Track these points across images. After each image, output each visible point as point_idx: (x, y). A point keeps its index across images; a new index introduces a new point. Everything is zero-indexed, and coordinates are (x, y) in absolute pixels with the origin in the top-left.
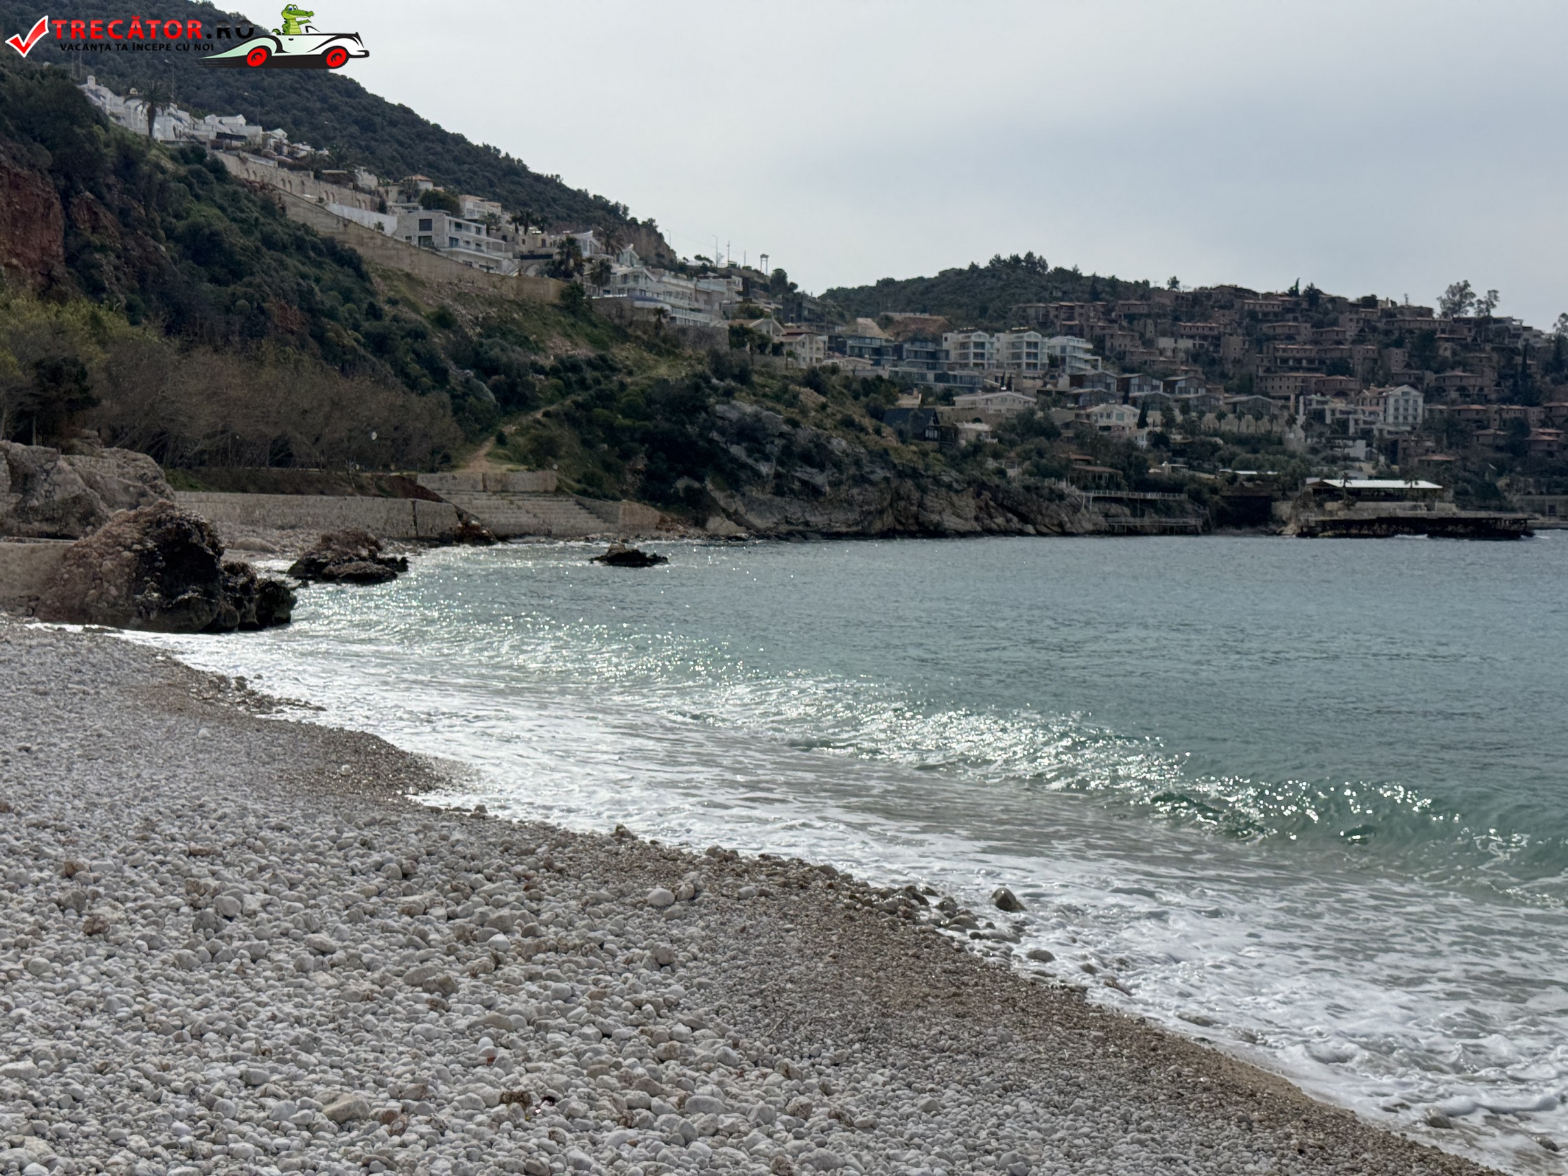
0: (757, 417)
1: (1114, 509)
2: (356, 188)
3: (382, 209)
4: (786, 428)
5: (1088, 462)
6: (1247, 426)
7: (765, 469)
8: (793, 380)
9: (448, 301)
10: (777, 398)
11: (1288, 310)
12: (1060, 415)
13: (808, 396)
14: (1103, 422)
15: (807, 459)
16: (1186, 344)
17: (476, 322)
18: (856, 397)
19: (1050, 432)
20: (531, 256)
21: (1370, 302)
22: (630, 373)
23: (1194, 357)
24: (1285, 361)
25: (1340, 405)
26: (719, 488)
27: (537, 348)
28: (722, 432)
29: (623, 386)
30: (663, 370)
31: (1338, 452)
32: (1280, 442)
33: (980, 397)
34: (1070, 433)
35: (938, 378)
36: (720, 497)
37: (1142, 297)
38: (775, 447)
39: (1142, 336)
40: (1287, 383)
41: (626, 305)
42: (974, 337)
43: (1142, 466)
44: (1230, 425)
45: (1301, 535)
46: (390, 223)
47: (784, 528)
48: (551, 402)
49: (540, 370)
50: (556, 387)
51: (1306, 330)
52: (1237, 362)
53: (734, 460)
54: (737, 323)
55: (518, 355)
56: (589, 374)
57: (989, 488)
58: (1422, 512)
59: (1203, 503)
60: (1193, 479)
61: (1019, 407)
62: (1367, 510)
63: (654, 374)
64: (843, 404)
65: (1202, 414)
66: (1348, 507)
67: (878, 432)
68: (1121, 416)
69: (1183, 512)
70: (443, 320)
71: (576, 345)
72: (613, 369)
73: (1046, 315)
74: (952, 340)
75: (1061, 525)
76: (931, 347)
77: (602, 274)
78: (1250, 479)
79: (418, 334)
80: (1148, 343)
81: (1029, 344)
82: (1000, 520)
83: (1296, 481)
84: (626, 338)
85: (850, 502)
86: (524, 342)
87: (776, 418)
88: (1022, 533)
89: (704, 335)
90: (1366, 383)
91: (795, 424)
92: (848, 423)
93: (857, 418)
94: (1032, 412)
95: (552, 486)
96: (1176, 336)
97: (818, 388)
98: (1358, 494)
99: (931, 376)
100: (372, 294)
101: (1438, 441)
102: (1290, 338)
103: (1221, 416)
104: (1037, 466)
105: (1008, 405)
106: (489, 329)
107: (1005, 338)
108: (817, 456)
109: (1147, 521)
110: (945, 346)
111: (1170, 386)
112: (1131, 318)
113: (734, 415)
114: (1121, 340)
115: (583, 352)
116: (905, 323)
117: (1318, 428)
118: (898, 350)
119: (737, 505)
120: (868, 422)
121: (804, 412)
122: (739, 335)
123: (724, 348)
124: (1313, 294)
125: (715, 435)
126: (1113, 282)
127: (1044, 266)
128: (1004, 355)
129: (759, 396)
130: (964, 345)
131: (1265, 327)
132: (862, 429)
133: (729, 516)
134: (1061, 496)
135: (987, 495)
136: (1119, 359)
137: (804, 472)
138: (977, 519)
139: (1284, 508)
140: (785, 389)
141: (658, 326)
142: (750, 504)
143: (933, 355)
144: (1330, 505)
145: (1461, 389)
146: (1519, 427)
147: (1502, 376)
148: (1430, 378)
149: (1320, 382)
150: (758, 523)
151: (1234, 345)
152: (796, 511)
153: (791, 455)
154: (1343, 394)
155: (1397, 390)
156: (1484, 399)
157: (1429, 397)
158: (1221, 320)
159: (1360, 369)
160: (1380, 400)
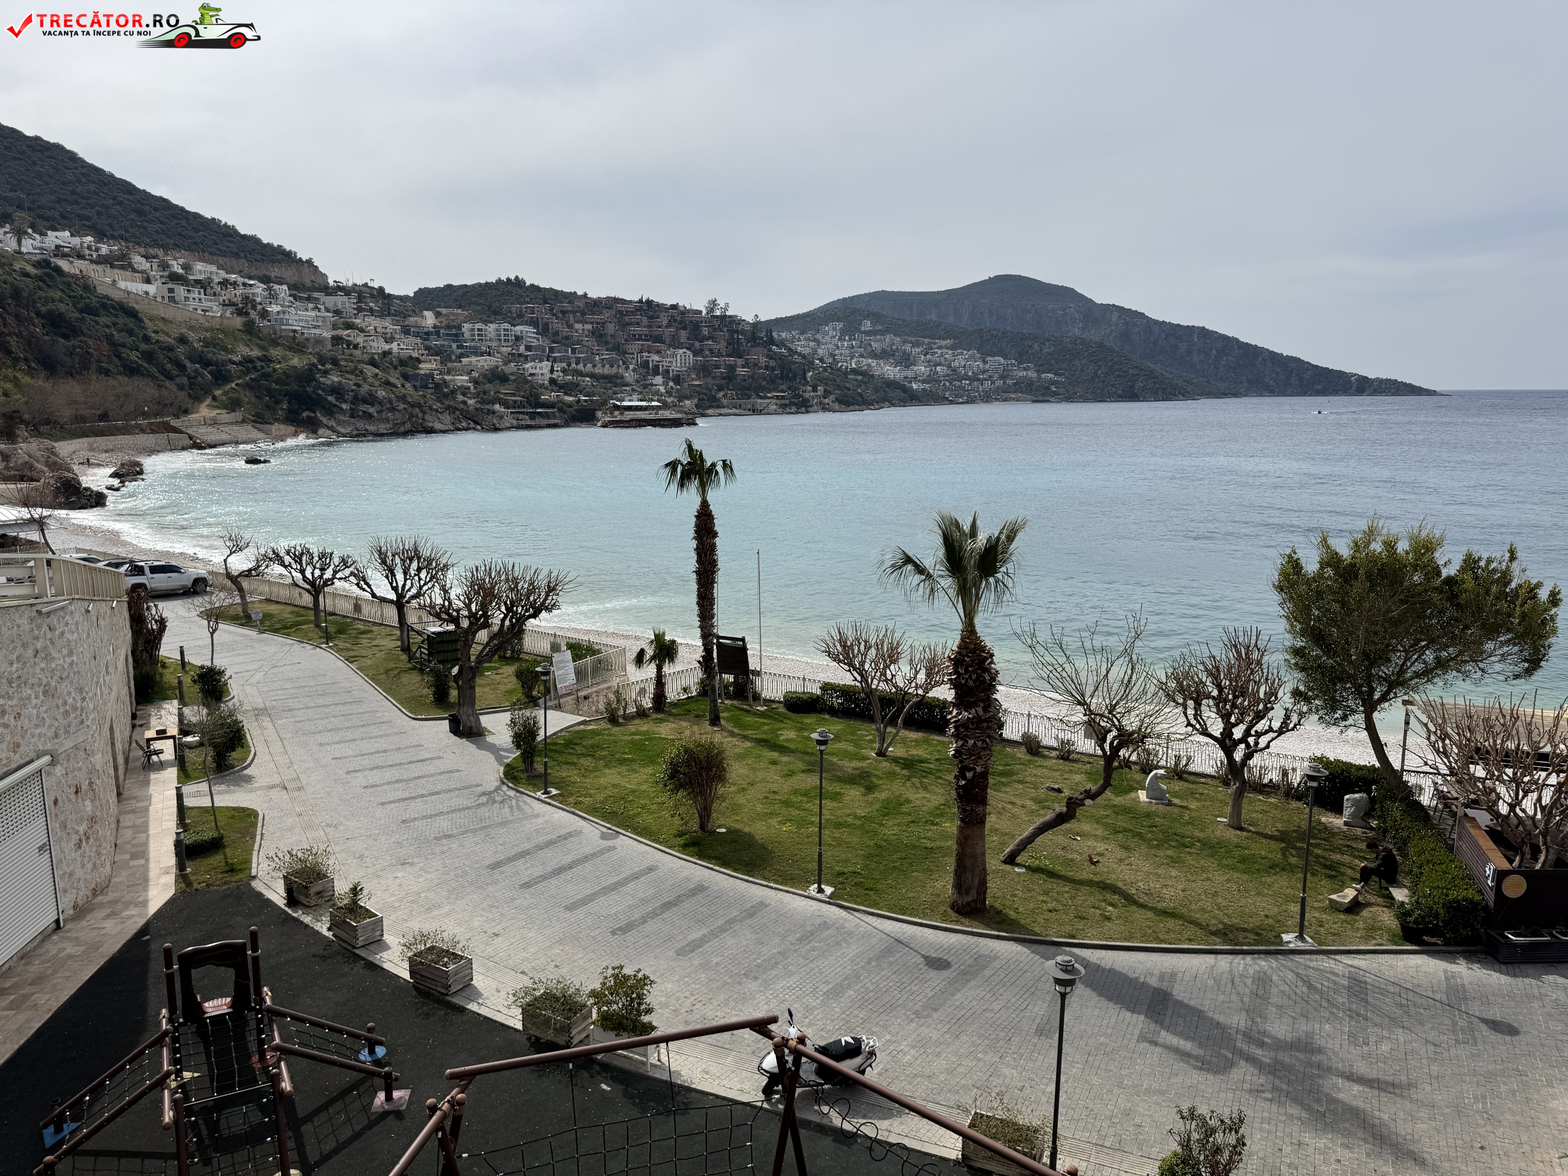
0: (340, 382)
1: (521, 416)
2: (133, 269)
3: (149, 281)
4: (354, 387)
5: (514, 395)
6: (606, 370)
7: (344, 406)
8: (363, 362)
9: (184, 330)
10: (352, 372)
11: (637, 310)
12: (513, 368)
13: (369, 370)
14: (532, 372)
15: (365, 401)
16: (589, 327)
17: (200, 340)
18: (396, 368)
19: (503, 379)
20: (230, 304)
21: (674, 307)
22: (279, 363)
23: (593, 333)
24: (634, 335)
25: (656, 358)
26: (323, 416)
27: (232, 352)
28: (323, 390)
29: (275, 370)
30: (296, 361)
31: (648, 382)
33: (473, 359)
34: (513, 379)
35: (458, 347)
36: (324, 420)
37: (570, 302)
38: (350, 396)
39: (567, 322)
40: (633, 347)
41: (278, 327)
42: (477, 326)
43: (540, 395)
44: (598, 370)
47: (356, 434)
48: (239, 379)
49: (234, 363)
50: (241, 371)
51: (645, 320)
52: (612, 336)
53: (330, 403)
54: (335, 333)
55: (222, 356)
56: (258, 364)
57: (458, 410)
58: (652, 416)
59: (565, 412)
60: (563, 401)
61: (493, 364)
62: (629, 416)
63: (291, 363)
64: (388, 373)
65: (585, 366)
67: (403, 386)
68: (541, 368)
69: (555, 417)
70: (182, 340)
71: (252, 350)
72: (270, 361)
73: (522, 310)
74: (466, 327)
75: (494, 425)
76: (454, 332)
77: (264, 313)
78: (589, 401)
79: (170, 349)
80: (570, 327)
81: (505, 329)
82: (464, 423)
83: (605, 402)
84: (278, 344)
85: (387, 419)
86: (225, 349)
87: (349, 382)
88: (473, 430)
89: (318, 341)
90: (669, 347)
91: (358, 385)
93: (392, 380)
94: (497, 367)
95: (240, 420)
96: (583, 322)
97: (376, 365)
99: (454, 346)
100: (145, 329)
101: (698, 376)
102: (638, 324)
103: (594, 366)
104: (484, 397)
105: (487, 363)
106: (206, 343)
107: (492, 327)
108: (371, 399)
109: (536, 421)
110: (464, 329)
112: (564, 312)
113: (329, 382)
114: (556, 324)
115: (255, 353)
116: (448, 315)
118: (438, 334)
119: (332, 423)
120: (399, 382)
121: (365, 379)
122: (336, 341)
123: (327, 347)
124: (649, 302)
125: (320, 392)
126: (556, 292)
127: (524, 283)
128: (492, 335)
129: (342, 371)
130: (473, 330)
131: (626, 317)
132: (395, 386)
133: (329, 429)
134: (494, 412)
135: (457, 413)
136: (554, 337)
137: (363, 407)
139: (599, 415)
140: (356, 367)
141: (295, 338)
142: (339, 422)
143: (456, 335)
144: (616, 413)
145: (711, 350)
146: (732, 368)
147: (729, 344)
148: (697, 344)
149: (649, 346)
150: (343, 430)
151: (611, 328)
152: (361, 424)
153: (357, 400)
154: (658, 352)
155: (681, 351)
156: (720, 355)
157: (695, 354)
158: (606, 315)
159: (668, 340)
160: (674, 355)
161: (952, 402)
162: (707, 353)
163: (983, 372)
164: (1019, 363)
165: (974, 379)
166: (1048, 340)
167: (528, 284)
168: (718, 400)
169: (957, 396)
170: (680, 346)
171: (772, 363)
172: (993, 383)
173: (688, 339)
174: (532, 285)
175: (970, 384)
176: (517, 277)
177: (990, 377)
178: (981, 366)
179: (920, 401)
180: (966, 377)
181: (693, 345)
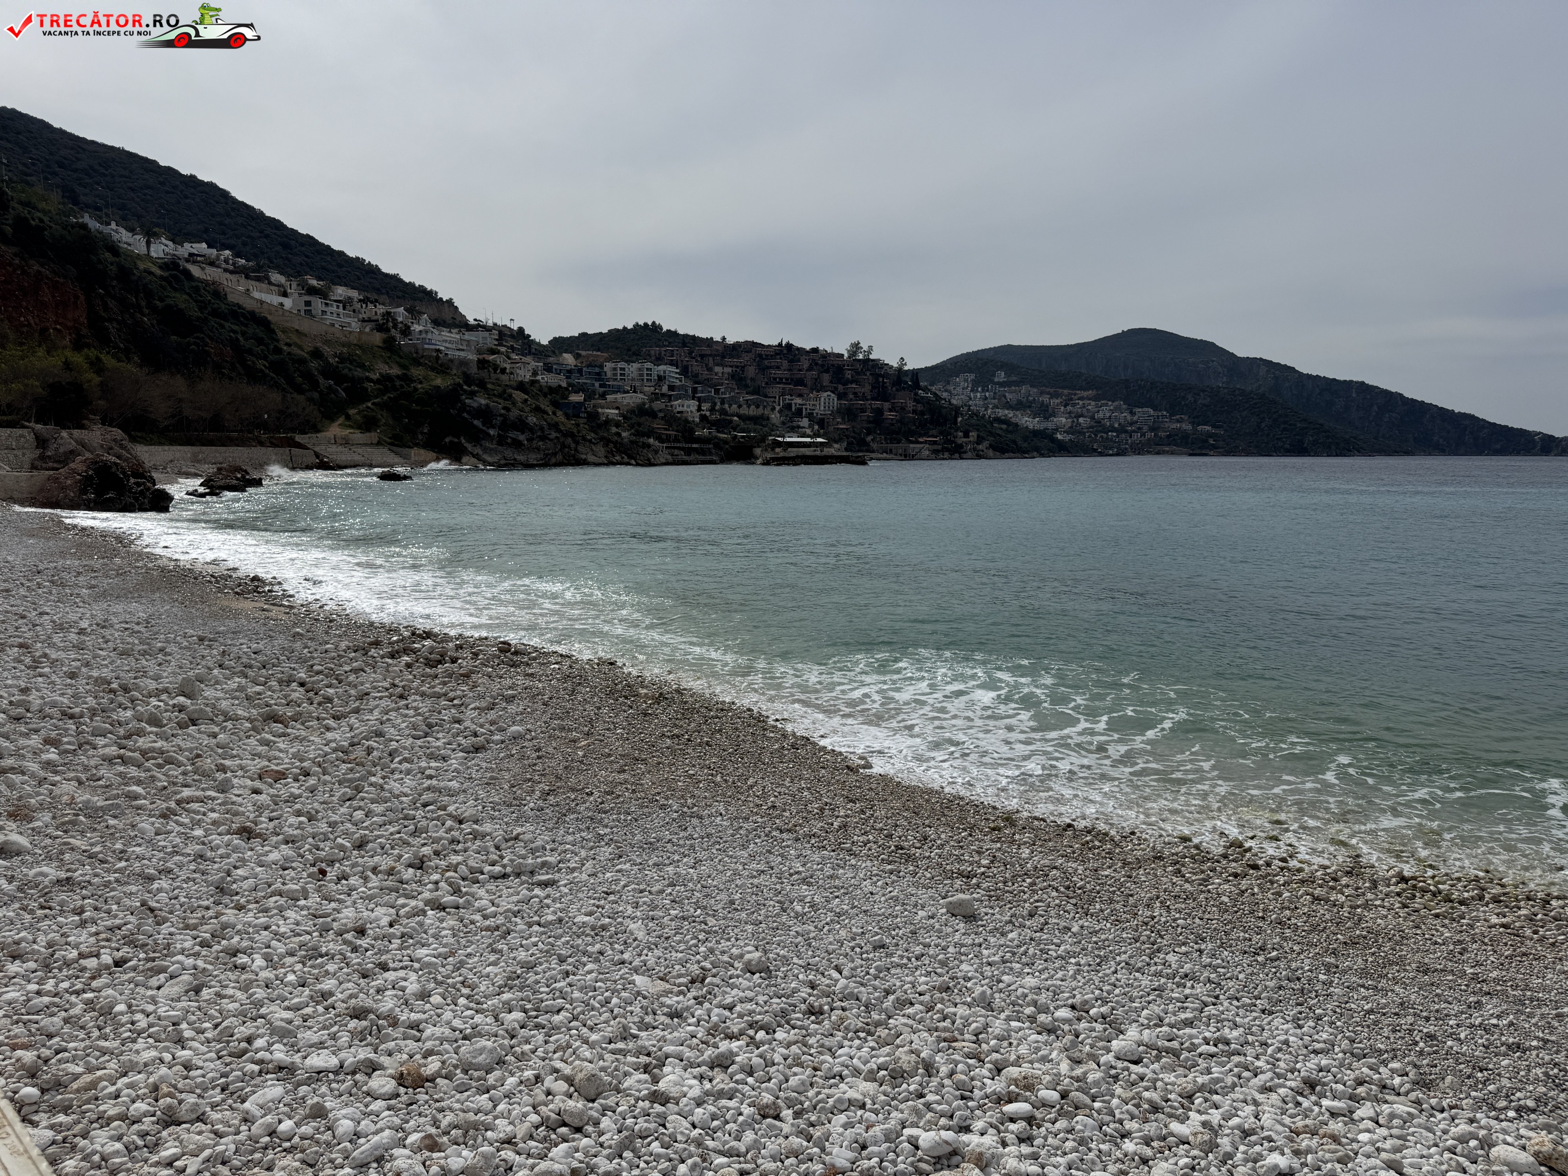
0: (488, 406)
1: (676, 452)
2: (270, 283)
3: (285, 294)
4: (503, 412)
5: (666, 429)
6: (752, 411)
7: (492, 432)
8: (511, 387)
9: (319, 344)
10: (500, 396)
11: (776, 354)
12: (658, 405)
13: (518, 396)
14: (680, 409)
15: (515, 427)
16: (729, 370)
17: (335, 355)
18: (545, 396)
19: (650, 414)
20: (370, 320)
21: (815, 350)
22: (421, 383)
23: (733, 376)
24: (775, 379)
25: (799, 401)
26: (468, 441)
27: (369, 370)
28: (469, 413)
29: (416, 389)
30: (438, 381)
31: (795, 424)
32: (768, 419)
33: (619, 396)
34: (661, 415)
35: (602, 385)
36: (469, 447)
37: (708, 346)
38: (497, 421)
39: (707, 365)
40: (775, 390)
41: (420, 347)
42: (619, 366)
43: (692, 431)
44: (744, 411)
45: (763, 464)
46: (288, 303)
47: (503, 462)
48: (376, 397)
49: (371, 381)
50: (379, 389)
51: (785, 364)
52: (752, 379)
53: (475, 428)
54: (482, 357)
55: (358, 373)
56: (398, 383)
57: (612, 442)
58: (818, 453)
59: (721, 449)
60: (716, 437)
61: (639, 401)
62: (793, 452)
63: (434, 383)
64: (537, 400)
65: (730, 406)
66: (785, 450)
67: (554, 413)
68: (689, 406)
69: (711, 454)
70: (316, 354)
71: (391, 368)
72: (412, 381)
73: (660, 354)
74: (609, 366)
75: (649, 460)
76: (598, 370)
77: (406, 331)
78: (743, 437)
79: (302, 361)
80: (710, 369)
81: (647, 369)
82: (618, 458)
83: (763, 439)
84: (420, 364)
85: (538, 449)
86: (362, 366)
87: (498, 406)
88: (628, 464)
89: (463, 363)
90: (812, 390)
91: (507, 410)
92: (538, 410)
93: (542, 406)
94: (643, 404)
95: (375, 441)
96: (723, 365)
97: (525, 392)
98: (792, 445)
99: (597, 384)
100: (278, 341)
101: (843, 419)
102: (777, 368)
103: (740, 406)
104: (637, 431)
105: (634, 400)
106: (342, 359)
107: (636, 366)
108: (521, 425)
109: (692, 457)
110: (605, 369)
111: (717, 391)
112: (702, 356)
113: (476, 405)
114: (696, 367)
115: (395, 371)
116: (587, 357)
117: (786, 412)
118: (580, 371)
119: (478, 450)
120: (550, 410)
121: (514, 404)
122: (482, 364)
123: (474, 370)
124: (789, 346)
125: (465, 415)
126: (694, 338)
127: (661, 329)
128: (635, 375)
129: (490, 395)
130: (614, 369)
131: (766, 362)
132: (545, 412)
133: (474, 456)
134: (649, 446)
135: (611, 445)
136: (696, 379)
137: (512, 434)
138: (606, 457)
139: (758, 451)
140: (504, 392)
141: (438, 358)
142: (485, 450)
143: (598, 374)
144: (778, 450)
145: (855, 394)
146: (879, 412)
147: (873, 387)
148: (841, 388)
149: (790, 389)
150: (489, 459)
151: (751, 371)
152: (509, 453)
153: (506, 425)
154: (800, 396)
155: (825, 394)
156: (864, 398)
157: (840, 397)
158: (745, 358)
159: (809, 383)
160: (817, 398)
161: (1101, 454)
162: (851, 396)
163: (1131, 424)
164: (1171, 415)
165: (1122, 430)
166: (1204, 391)
167: (665, 329)
168: (866, 444)
169: (1106, 448)
170: (823, 389)
171: (920, 407)
172: (1143, 435)
173: (831, 382)
174: (669, 331)
175: (1117, 436)
176: (654, 323)
177: (1139, 428)
178: (1129, 418)
179: (1069, 452)
180: (1113, 429)
181: (836, 388)
